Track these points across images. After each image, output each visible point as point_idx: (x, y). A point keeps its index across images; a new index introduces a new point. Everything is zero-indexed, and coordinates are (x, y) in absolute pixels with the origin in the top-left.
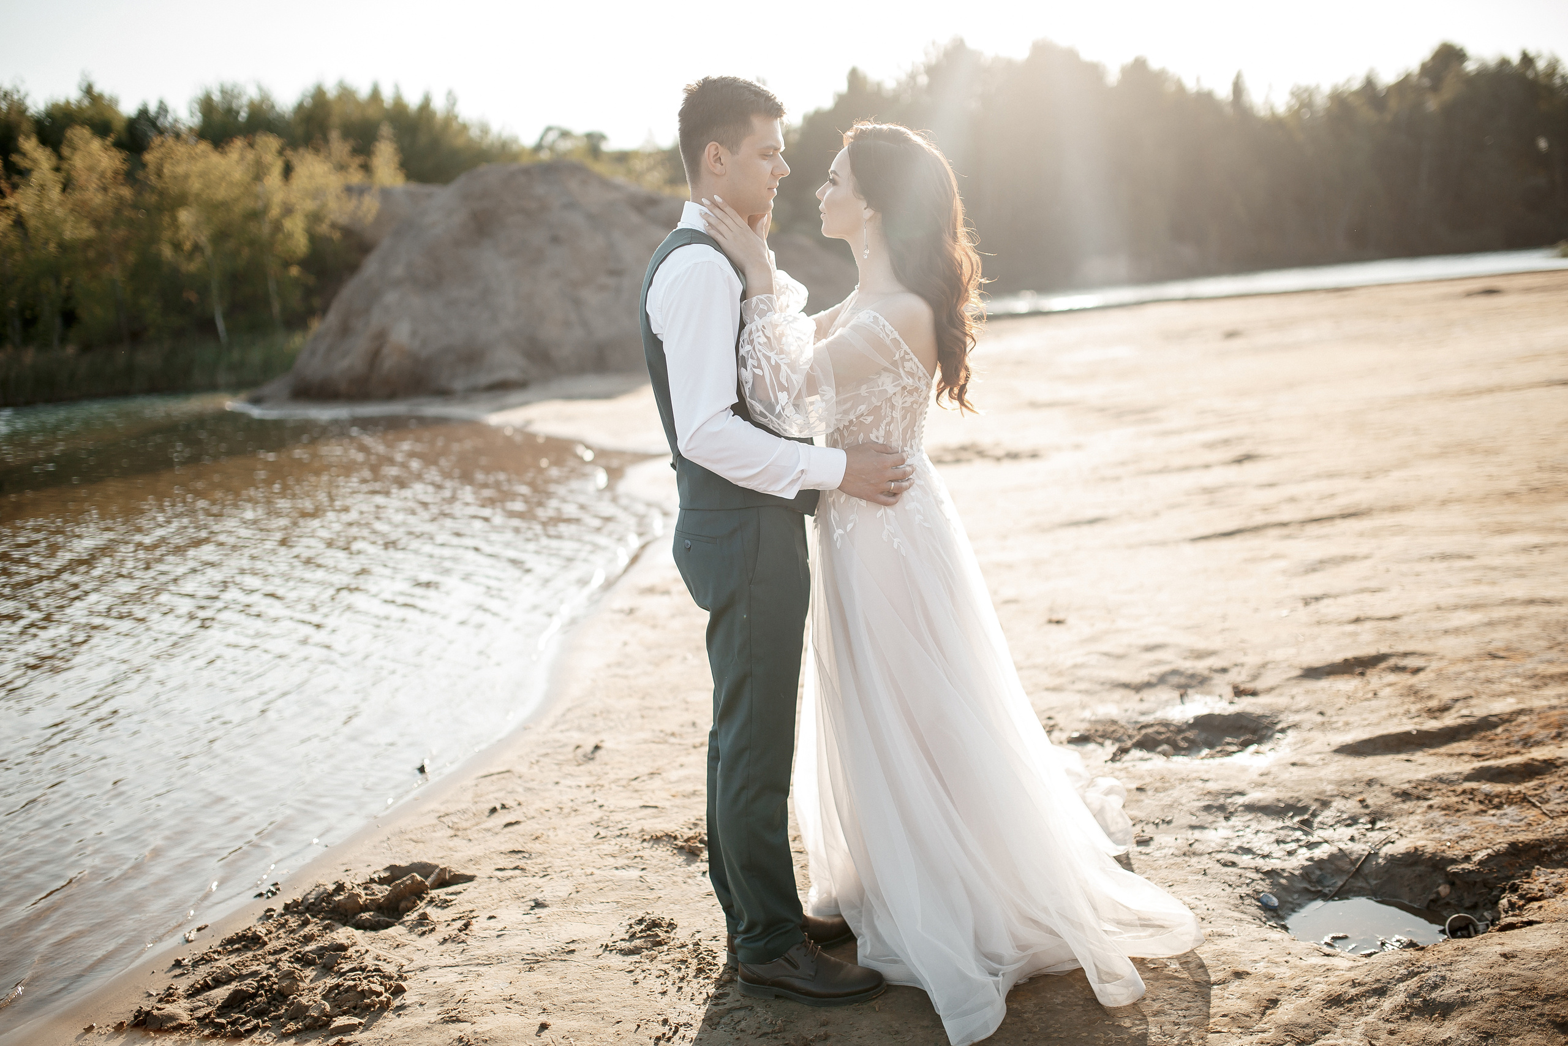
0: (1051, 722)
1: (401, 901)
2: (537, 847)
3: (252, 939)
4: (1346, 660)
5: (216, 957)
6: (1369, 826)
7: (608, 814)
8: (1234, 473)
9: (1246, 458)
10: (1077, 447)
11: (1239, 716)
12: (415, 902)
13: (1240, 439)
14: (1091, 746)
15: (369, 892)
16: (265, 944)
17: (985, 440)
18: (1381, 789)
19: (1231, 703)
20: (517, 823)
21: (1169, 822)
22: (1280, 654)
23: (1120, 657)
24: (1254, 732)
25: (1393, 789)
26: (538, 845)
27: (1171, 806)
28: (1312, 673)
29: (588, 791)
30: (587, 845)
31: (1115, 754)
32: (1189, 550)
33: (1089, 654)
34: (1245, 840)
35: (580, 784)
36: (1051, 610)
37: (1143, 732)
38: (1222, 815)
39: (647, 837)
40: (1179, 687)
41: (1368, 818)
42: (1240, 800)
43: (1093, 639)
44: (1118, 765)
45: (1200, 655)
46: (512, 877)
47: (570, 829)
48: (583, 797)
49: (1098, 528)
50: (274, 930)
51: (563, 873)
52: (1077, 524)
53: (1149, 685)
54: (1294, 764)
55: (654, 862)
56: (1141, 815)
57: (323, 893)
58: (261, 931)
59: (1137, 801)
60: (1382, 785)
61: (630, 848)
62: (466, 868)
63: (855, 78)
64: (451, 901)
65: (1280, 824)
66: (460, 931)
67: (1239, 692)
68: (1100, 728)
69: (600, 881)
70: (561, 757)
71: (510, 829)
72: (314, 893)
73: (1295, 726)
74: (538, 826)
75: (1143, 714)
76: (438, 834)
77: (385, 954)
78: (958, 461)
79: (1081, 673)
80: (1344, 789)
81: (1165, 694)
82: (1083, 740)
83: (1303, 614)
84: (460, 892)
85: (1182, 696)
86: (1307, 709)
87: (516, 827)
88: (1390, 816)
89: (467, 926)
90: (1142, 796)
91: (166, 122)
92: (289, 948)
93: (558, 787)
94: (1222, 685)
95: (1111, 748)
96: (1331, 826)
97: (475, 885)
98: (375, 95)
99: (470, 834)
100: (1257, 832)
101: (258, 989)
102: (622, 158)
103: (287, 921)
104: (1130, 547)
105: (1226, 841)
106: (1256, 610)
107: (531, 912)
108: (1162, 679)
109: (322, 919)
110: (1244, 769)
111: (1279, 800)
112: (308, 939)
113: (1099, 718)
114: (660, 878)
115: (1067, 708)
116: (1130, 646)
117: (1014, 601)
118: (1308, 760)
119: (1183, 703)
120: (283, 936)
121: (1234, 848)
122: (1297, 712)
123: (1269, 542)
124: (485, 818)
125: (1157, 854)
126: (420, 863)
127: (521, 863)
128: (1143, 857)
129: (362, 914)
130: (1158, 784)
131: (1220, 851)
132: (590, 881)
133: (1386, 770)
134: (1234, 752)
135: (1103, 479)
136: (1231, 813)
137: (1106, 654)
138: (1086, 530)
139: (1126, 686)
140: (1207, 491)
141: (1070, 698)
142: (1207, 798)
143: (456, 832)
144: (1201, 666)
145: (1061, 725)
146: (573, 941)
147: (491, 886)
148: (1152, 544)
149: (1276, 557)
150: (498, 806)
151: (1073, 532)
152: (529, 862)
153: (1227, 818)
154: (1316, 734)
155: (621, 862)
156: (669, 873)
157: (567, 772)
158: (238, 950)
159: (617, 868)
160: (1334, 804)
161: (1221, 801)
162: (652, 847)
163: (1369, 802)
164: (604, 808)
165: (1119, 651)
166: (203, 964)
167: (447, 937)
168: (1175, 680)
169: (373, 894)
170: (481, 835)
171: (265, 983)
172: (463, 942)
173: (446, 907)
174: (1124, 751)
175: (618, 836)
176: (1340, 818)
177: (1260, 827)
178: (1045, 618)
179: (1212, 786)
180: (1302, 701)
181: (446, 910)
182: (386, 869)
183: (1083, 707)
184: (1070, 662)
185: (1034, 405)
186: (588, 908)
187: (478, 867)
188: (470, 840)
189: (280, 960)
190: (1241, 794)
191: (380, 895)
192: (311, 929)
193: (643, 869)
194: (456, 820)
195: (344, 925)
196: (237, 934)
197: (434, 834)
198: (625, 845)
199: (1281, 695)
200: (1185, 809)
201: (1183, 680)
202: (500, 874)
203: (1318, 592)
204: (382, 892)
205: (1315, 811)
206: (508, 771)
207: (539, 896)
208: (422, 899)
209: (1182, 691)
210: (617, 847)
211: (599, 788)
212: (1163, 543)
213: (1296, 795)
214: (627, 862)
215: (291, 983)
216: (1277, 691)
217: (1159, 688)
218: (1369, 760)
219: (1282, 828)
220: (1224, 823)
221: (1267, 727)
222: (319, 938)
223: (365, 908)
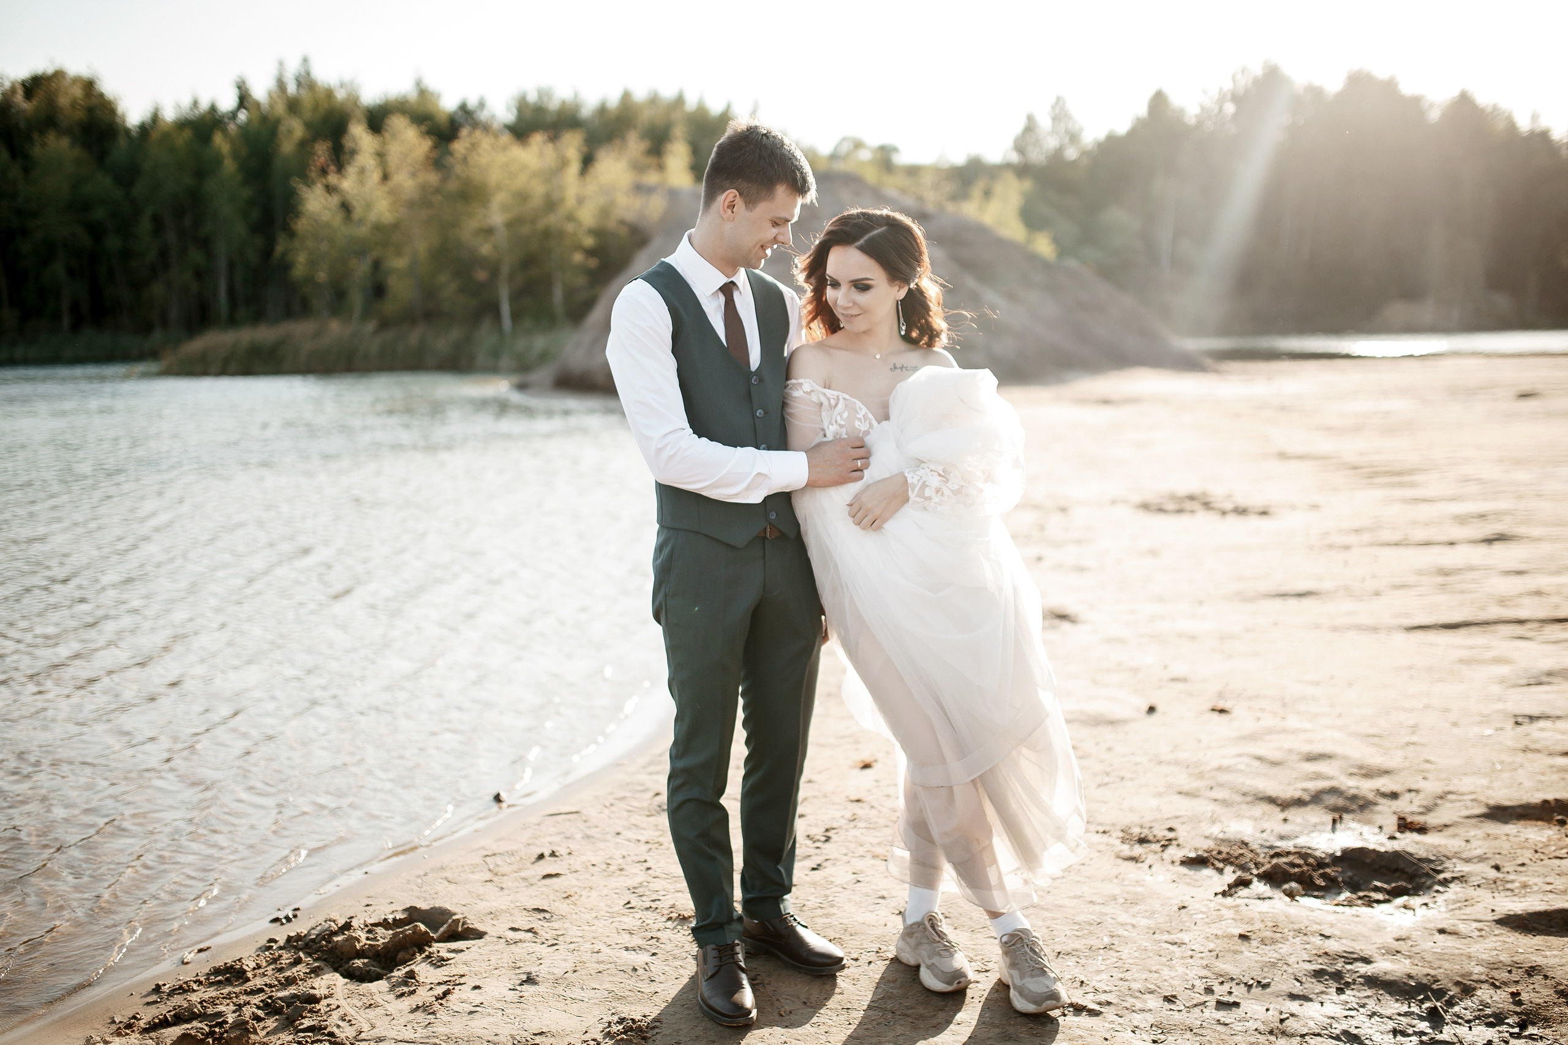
0: (1171, 835)
1: (399, 951)
2: (562, 907)
3: (238, 972)
4: (1546, 802)
5: (195, 988)
6: (1517, 1030)
7: (650, 879)
8: (1479, 555)
9: (1501, 538)
10: (1315, 507)
11: (1397, 855)
12: (414, 955)
13: (1499, 515)
14: (1208, 872)
15: (371, 936)
16: (248, 980)
17: (1217, 491)
18: (1543, 982)
19: (1392, 838)
20: (557, 875)
21: (1265, 986)
22: (1466, 784)
23: (1275, 764)
24: (1411, 878)
25: (1559, 984)
26: (565, 905)
27: (1274, 965)
28: (1499, 814)
29: (646, 847)
30: (612, 915)
31: (1230, 886)
32: (1402, 637)
33: (1240, 755)
34: (1354, 1023)
35: (640, 838)
36: (1221, 695)
37: (1275, 861)
38: (1336, 985)
39: (674, 915)
40: (1335, 809)
41: (1516, 1019)
42: (1363, 969)
43: (1253, 737)
44: (1229, 900)
45: (1369, 773)
46: (521, 941)
47: (605, 891)
48: (636, 855)
49: (1306, 602)
50: (264, 964)
51: (572, 945)
52: (1284, 595)
53: (1299, 803)
54: (1442, 931)
55: (669, 947)
56: (1234, 971)
57: (326, 930)
58: (249, 964)
59: (1235, 952)
60: (1546, 977)
61: (652, 926)
62: (482, 922)
63: (1159, 101)
64: (448, 959)
65: (1405, 1008)
66: (437, 999)
67: (1405, 825)
68: (1225, 849)
69: (602, 962)
70: (636, 804)
71: (548, 881)
72: (319, 928)
73: (1461, 879)
74: (575, 883)
75: (1282, 838)
76: (475, 877)
77: (353, 1013)
78: (1180, 511)
79: (1223, 777)
80: (1495, 974)
81: (1317, 816)
82: (1198, 862)
83: (1511, 736)
84: (462, 951)
85: (1334, 821)
86: (1482, 859)
87: (555, 880)
88: (1547, 1022)
89: (446, 993)
90: (1244, 947)
91: (483, 116)
92: (266, 989)
93: (619, 839)
94: (1386, 814)
95: (1230, 875)
96: (1468, 1022)
97: (480, 944)
98: (680, 101)
99: (507, 882)
100: (1374, 1014)
101: (208, 1035)
102: (913, 171)
103: (280, 956)
104: (1335, 629)
105: (1329, 1021)
106: (1455, 724)
107: (519, 988)
108: (1316, 798)
109: (315, 960)
110: (1379, 928)
111: (1410, 976)
112: (290, 981)
113: (1227, 836)
114: (667, 968)
115: (1195, 820)
116: (1290, 751)
117: (1184, 680)
118: (1462, 928)
119: (1334, 830)
120: (270, 973)
121: (1338, 1032)
122: (1468, 861)
123: (1498, 642)
124: (529, 865)
125: (1238, 1027)
126: (440, 908)
127: (536, 925)
128: (1219, 1028)
129: (356, 961)
130: (1268, 934)
131: (1319, 1035)
132: (593, 960)
133: (1555, 956)
134: (1378, 902)
135: (1330, 547)
136: (1347, 984)
137: (1259, 758)
138: (1293, 603)
139: (1272, 800)
140: (1444, 572)
141: (1202, 807)
142: (1320, 960)
143: (494, 877)
144: (1367, 787)
145: (1180, 841)
146: (542, 1033)
147: (496, 948)
148: (1360, 628)
149: (1498, 661)
150: (547, 853)
151: (1278, 603)
152: (546, 924)
153: (1340, 991)
154: (1484, 894)
155: (636, 941)
156: (678, 963)
157: (634, 822)
158: (220, 982)
159: (627, 949)
160: (1479, 993)
161: (1339, 966)
162: (675, 928)
163: (1524, 997)
164: (650, 872)
165: (1276, 756)
166: (179, 994)
167: (420, 1004)
168: (1332, 800)
169: (375, 939)
170: (516, 884)
171: (217, 1030)
172: (433, 1013)
173: (439, 967)
174: (1245, 883)
175: (647, 909)
176: (1482, 1013)
177: (1378, 1009)
178: (1210, 705)
179: (1333, 946)
180: (1478, 848)
181: (438, 969)
182: (405, 910)
183: (1213, 821)
184: (1215, 764)
185: (1283, 456)
186: (577, 993)
187: (494, 922)
188: (502, 888)
189: (249, 1003)
190: (1367, 961)
191: (382, 941)
192: (301, 970)
193: (654, 954)
194: (499, 862)
195: (336, 970)
196: (226, 964)
197: (472, 876)
198: (648, 921)
199: (1454, 836)
200: (1290, 971)
201: (1340, 802)
202: (511, 935)
203: (1535, 711)
204: (384, 936)
205: (1452, 997)
206: (577, 812)
207: (534, 969)
208: (421, 951)
209: (1337, 816)
210: (639, 923)
211: (656, 846)
212: (1374, 629)
213: (1433, 972)
214: (640, 942)
215: (240, 1035)
216: (1451, 831)
217: (1310, 807)
218: (1538, 940)
219: (1406, 1014)
220: (1335, 997)
221: (1428, 875)
222: (300, 983)
223: (360, 954)
